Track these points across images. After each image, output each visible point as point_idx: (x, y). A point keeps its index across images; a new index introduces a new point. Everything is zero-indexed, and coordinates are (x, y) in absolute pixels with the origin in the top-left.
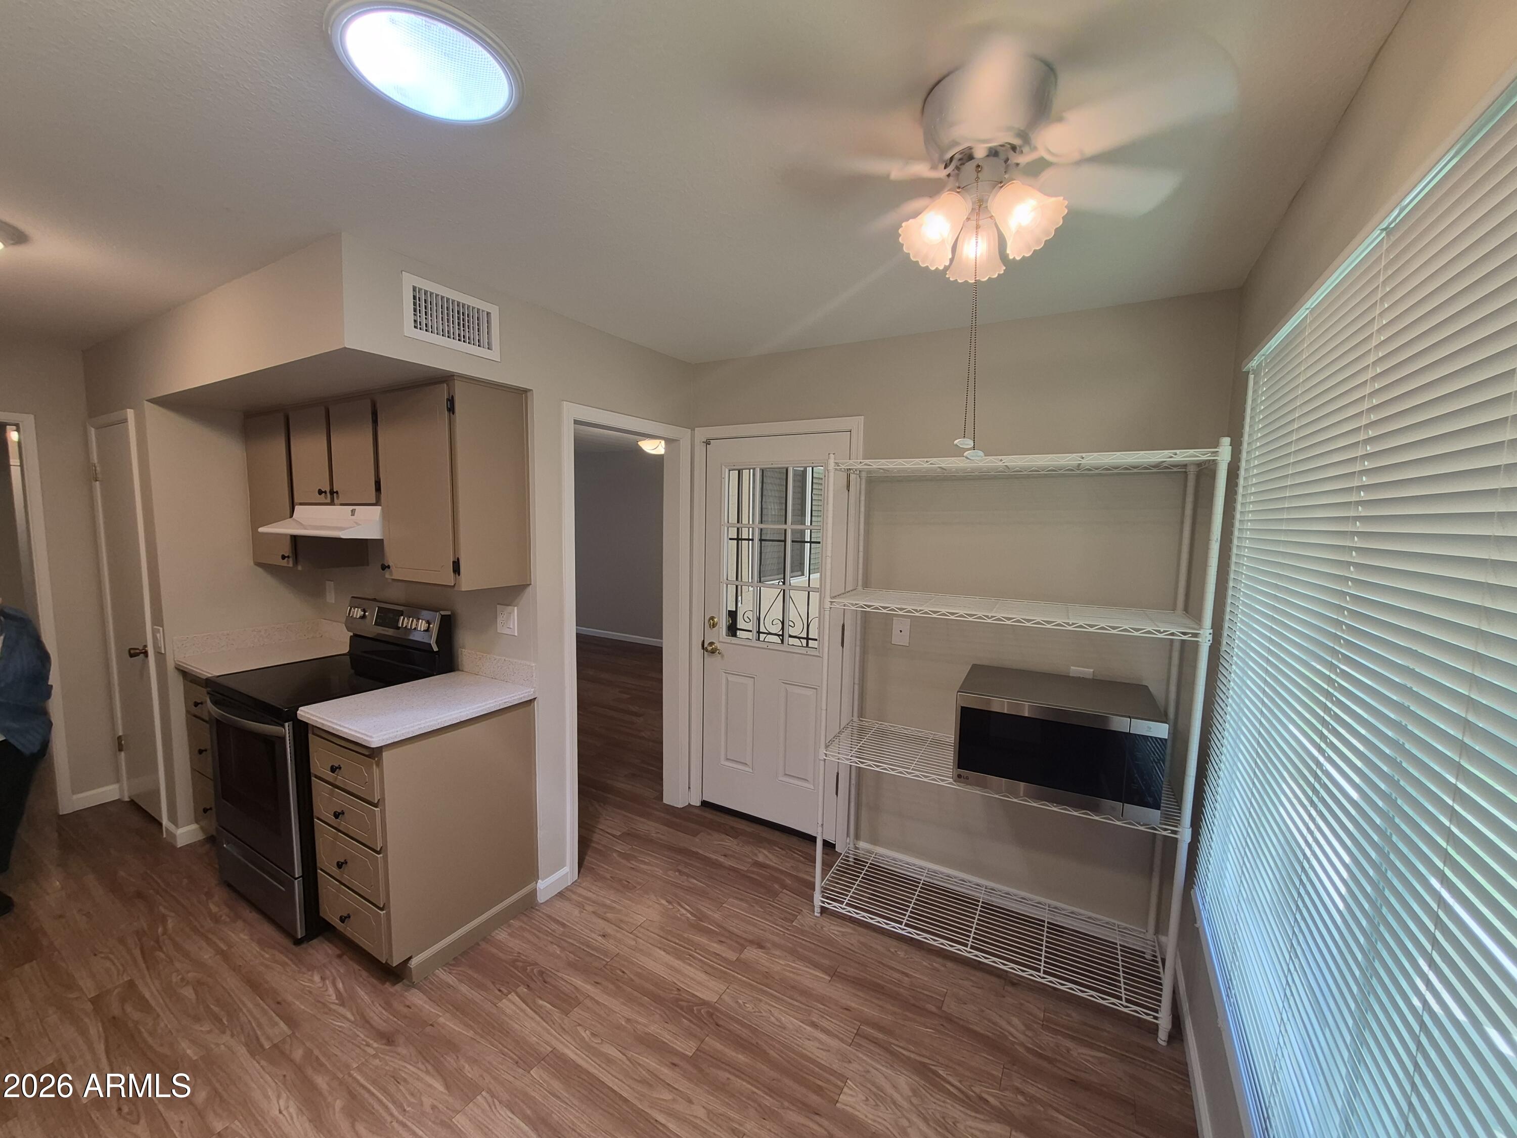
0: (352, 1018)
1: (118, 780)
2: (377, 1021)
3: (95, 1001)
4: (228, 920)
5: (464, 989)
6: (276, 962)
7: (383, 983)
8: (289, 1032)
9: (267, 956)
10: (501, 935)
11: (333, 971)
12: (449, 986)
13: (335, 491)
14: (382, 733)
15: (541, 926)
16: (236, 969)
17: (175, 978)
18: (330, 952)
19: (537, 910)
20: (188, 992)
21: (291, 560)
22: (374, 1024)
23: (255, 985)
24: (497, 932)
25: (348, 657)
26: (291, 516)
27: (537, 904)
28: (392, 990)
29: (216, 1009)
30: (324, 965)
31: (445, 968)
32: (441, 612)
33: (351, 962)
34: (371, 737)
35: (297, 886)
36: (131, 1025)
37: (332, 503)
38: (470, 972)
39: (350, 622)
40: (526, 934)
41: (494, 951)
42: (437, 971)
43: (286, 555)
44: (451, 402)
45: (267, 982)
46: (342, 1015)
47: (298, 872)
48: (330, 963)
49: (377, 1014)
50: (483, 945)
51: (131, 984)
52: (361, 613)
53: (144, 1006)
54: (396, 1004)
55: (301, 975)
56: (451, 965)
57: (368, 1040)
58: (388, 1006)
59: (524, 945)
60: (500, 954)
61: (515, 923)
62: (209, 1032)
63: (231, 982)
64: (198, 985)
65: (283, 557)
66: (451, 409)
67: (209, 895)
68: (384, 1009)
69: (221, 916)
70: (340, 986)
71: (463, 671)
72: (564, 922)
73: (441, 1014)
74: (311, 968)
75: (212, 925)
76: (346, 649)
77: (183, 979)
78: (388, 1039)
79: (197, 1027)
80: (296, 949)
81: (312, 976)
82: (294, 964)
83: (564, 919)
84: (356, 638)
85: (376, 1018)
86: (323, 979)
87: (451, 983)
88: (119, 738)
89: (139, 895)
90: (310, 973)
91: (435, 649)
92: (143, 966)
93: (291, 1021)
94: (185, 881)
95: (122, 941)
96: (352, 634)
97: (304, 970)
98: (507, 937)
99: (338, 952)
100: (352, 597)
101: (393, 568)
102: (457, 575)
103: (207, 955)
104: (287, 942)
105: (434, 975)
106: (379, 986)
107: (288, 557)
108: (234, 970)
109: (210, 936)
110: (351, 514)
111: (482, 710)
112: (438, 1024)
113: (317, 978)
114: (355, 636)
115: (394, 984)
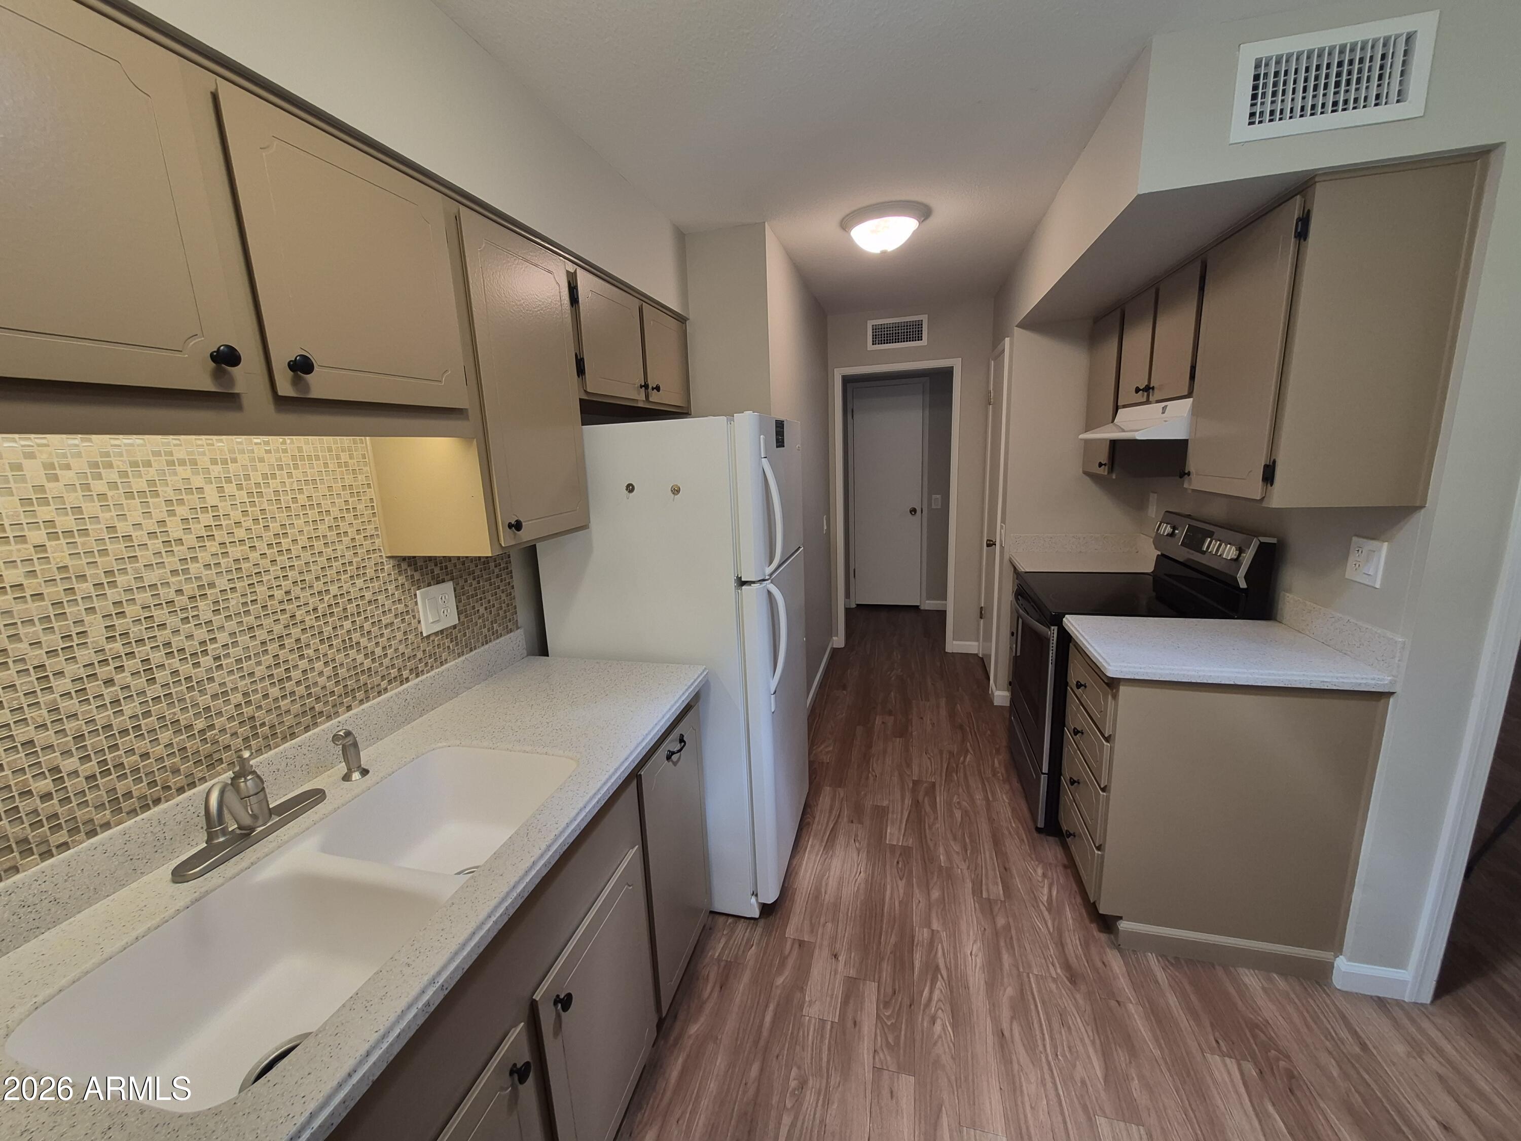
0: (1051, 930)
1: (978, 640)
2: (1069, 949)
3: (915, 783)
4: (1001, 778)
5: (1172, 1000)
6: (1017, 834)
7: (1092, 921)
8: (1003, 899)
9: (1014, 825)
10: (1251, 979)
11: (1055, 876)
12: (1157, 982)
13: (1151, 386)
14: (1123, 664)
15: (1322, 1017)
16: (991, 820)
17: (955, 799)
18: (1059, 856)
19: (1324, 991)
20: (958, 814)
21: (1107, 467)
22: (1067, 951)
23: (997, 842)
24: (1247, 971)
25: (1151, 578)
26: (1113, 421)
27: (1329, 984)
28: (1096, 933)
29: (967, 840)
30: (1050, 864)
31: (1160, 958)
32: (1260, 538)
33: (1072, 879)
34: (1109, 664)
35: (1044, 779)
36: (923, 813)
37: (1148, 402)
38: (1188, 987)
39: (1158, 541)
40: (1291, 1009)
41: (1232, 990)
42: (1150, 954)
43: (1103, 463)
44: (1304, 222)
45: (1005, 846)
46: (1044, 919)
47: (1045, 769)
48: (1056, 866)
49: (1073, 943)
50: (1220, 971)
51: (933, 785)
52: (1169, 530)
53: (934, 805)
54: (1094, 950)
55: (1029, 858)
56: (1168, 961)
57: (1055, 960)
58: (1086, 945)
59: (1280, 1018)
60: (1240, 1003)
61: (1281, 983)
62: (958, 853)
63: (984, 828)
64: (965, 813)
65: (1100, 465)
66: (1302, 233)
67: (998, 751)
68: (1081, 945)
69: (998, 773)
70: (1054, 893)
71: (1280, 622)
72: (1368, 1042)
73: (1134, 1002)
74: (1040, 860)
75: (990, 776)
76: (1149, 568)
77: (958, 803)
78: (1073, 977)
79: (952, 843)
80: (1036, 834)
81: (1037, 867)
82: (1029, 846)
83: (1369, 1038)
84: (1163, 559)
85: (1070, 947)
86: (1044, 875)
87: (1160, 981)
88: (982, 608)
89: (961, 727)
90: (1037, 863)
91: (1243, 584)
92: (944, 778)
93: (1006, 888)
94: (989, 732)
95: (941, 752)
96: (1159, 553)
97: (1033, 856)
98: (1258, 988)
99: (1066, 862)
100: (1167, 512)
101: (1193, 476)
102: (1269, 485)
103: (979, 797)
104: (1031, 824)
105: (1145, 956)
106: (1087, 921)
107: (1105, 465)
108: (989, 820)
109: (985, 781)
110: (1161, 411)
111: (1275, 681)
112: (1126, 1008)
113: (1040, 871)
114: (1163, 555)
115: (1100, 931)
